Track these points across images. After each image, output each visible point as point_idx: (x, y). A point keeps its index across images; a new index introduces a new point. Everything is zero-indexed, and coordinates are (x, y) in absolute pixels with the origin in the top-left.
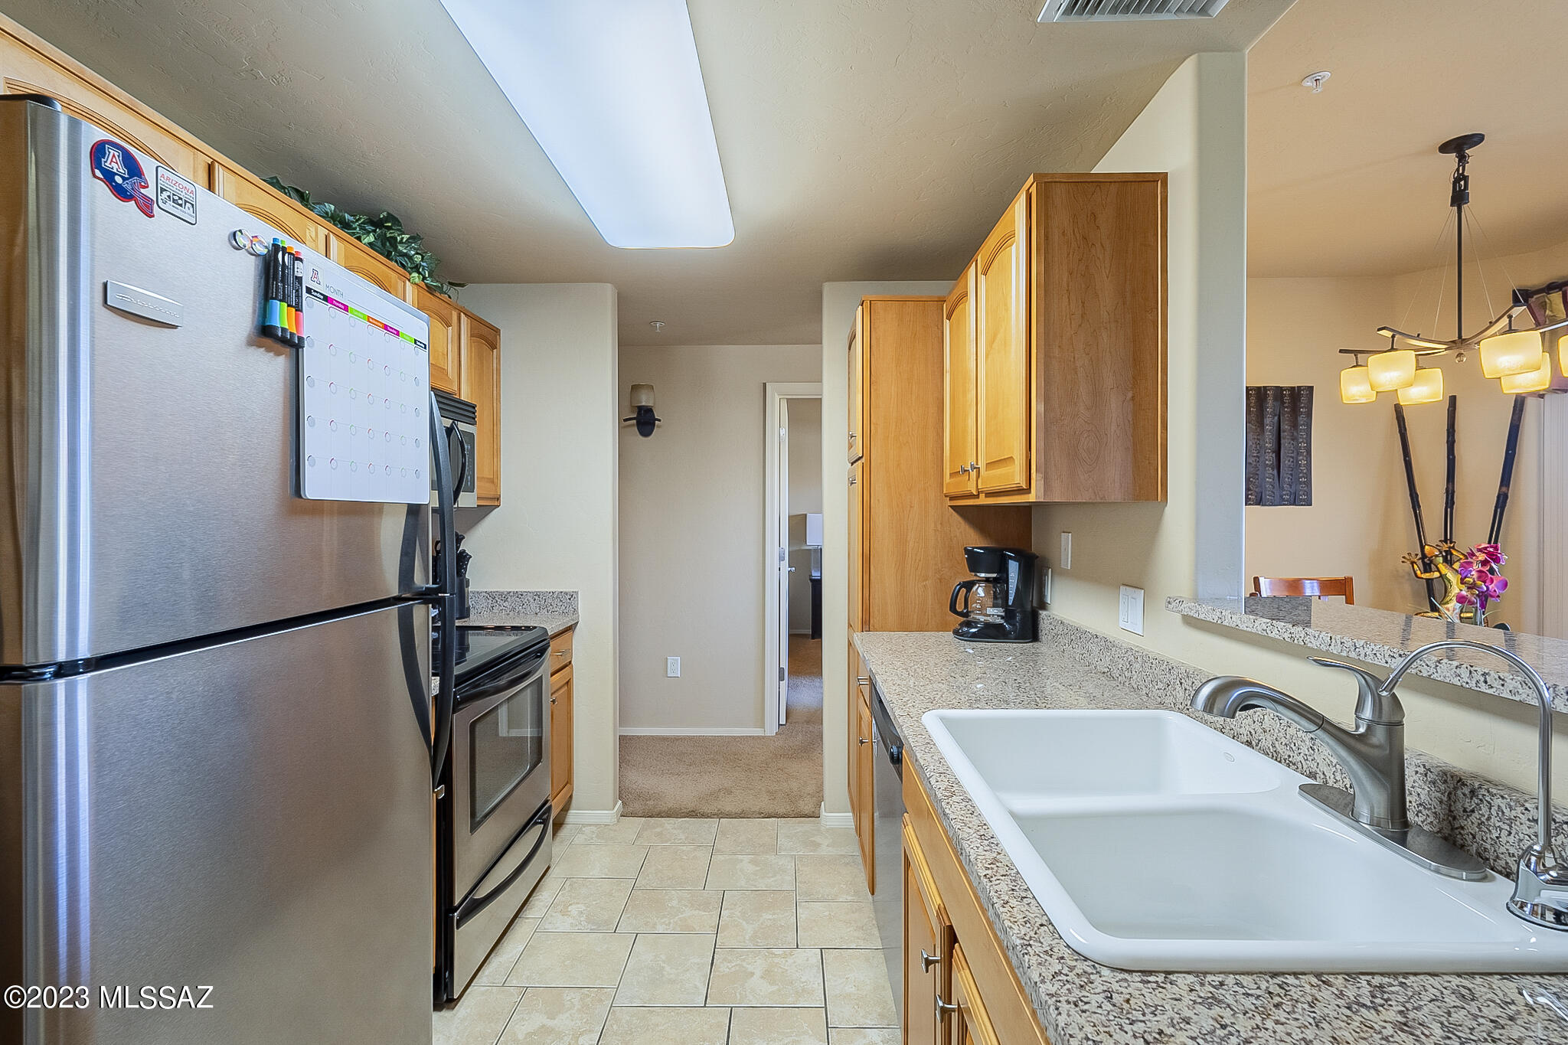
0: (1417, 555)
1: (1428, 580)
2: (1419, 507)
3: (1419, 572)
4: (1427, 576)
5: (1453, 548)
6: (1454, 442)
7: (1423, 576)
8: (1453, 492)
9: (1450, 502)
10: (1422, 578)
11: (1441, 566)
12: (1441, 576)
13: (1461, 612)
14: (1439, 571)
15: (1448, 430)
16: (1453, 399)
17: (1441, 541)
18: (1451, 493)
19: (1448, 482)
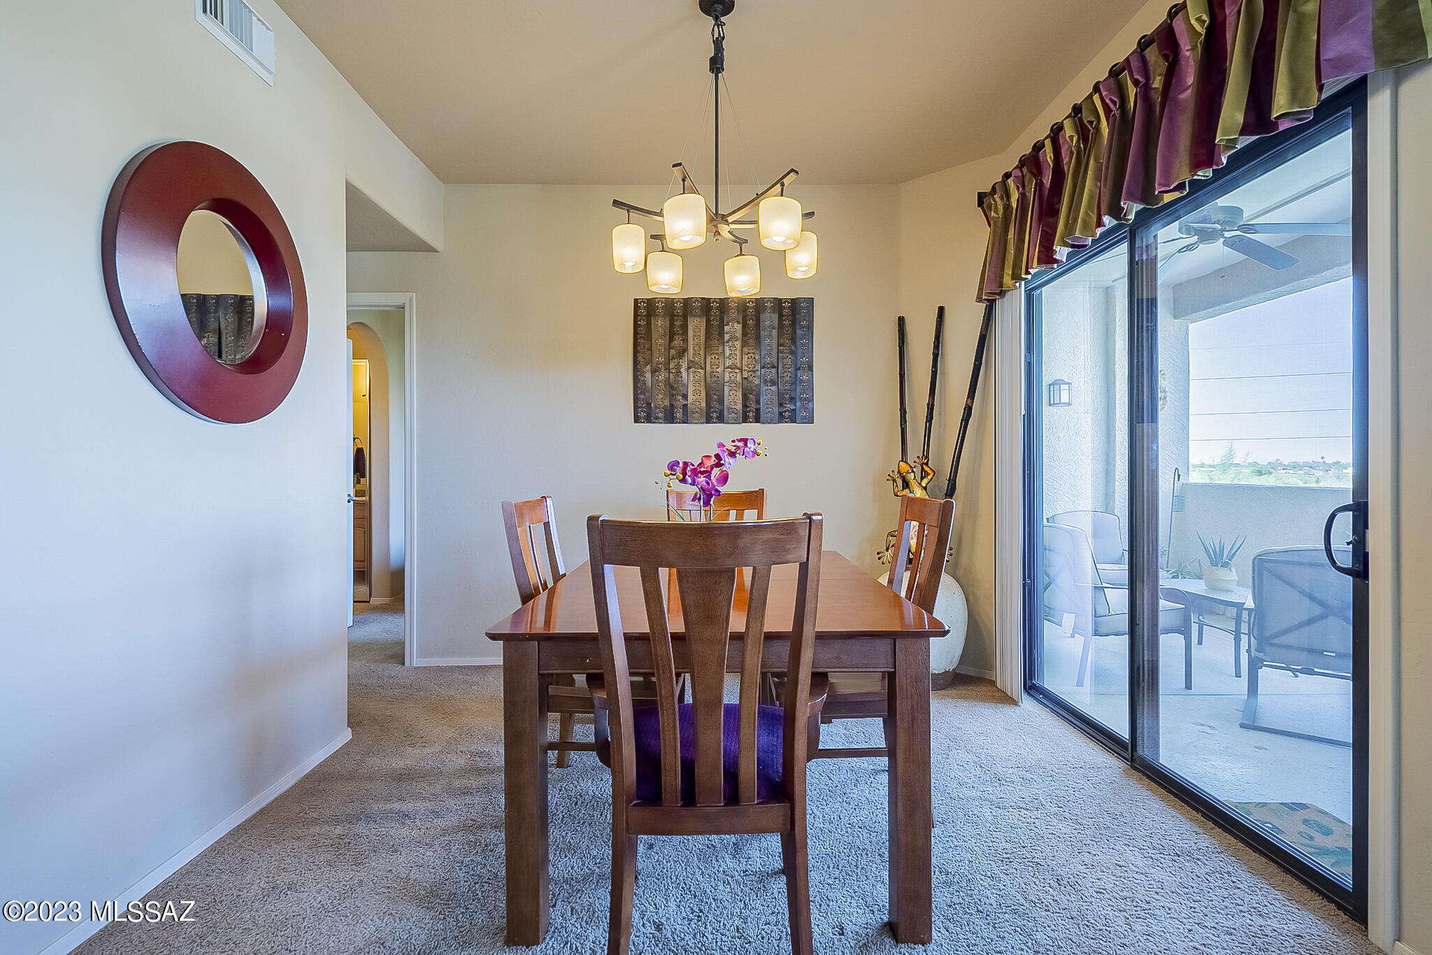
2: (906, 422)
3: (897, 490)
5: (927, 463)
6: (938, 354)
7: (899, 494)
8: (933, 406)
9: (929, 418)
11: (912, 483)
14: (909, 488)
15: (934, 343)
16: (941, 310)
17: (918, 457)
18: (931, 408)
19: (930, 396)
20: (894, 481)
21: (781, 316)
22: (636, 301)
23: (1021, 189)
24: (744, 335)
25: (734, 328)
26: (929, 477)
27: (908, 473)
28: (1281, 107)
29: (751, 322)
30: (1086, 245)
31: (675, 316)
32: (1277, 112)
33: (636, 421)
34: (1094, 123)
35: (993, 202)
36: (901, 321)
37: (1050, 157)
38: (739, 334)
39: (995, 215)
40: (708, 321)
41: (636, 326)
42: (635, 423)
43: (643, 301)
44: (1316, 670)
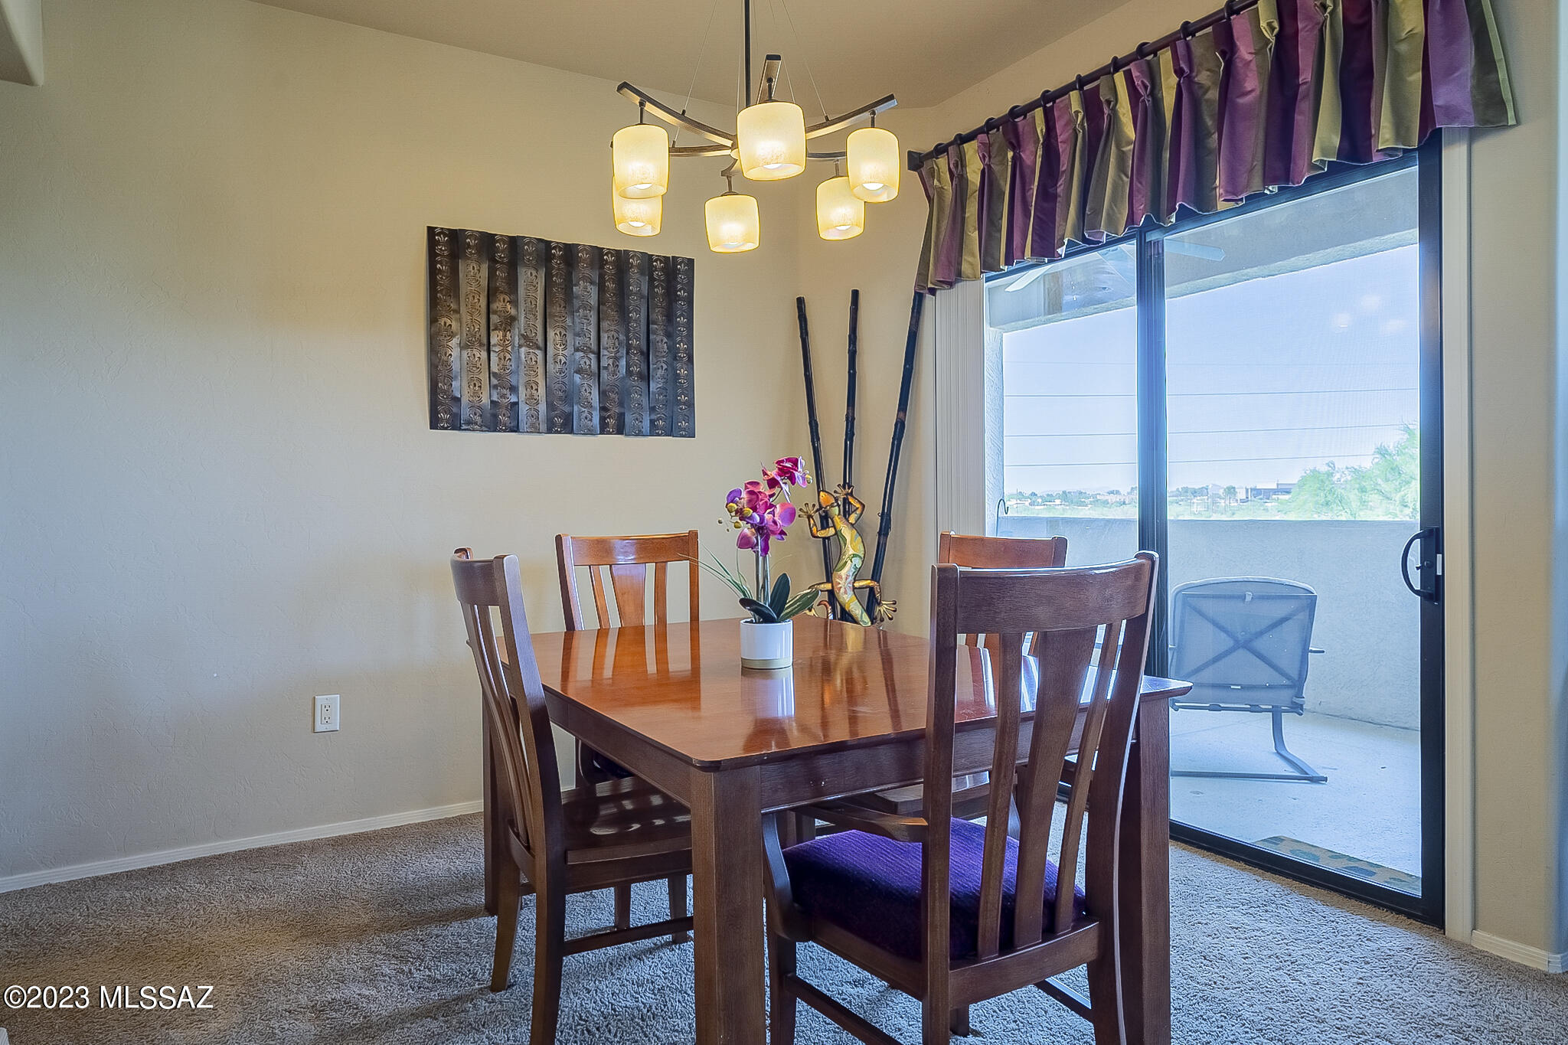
0: (814, 505)
1: (824, 539)
2: (818, 439)
3: (814, 529)
4: (822, 534)
5: (851, 494)
6: (855, 352)
7: (819, 534)
8: (853, 419)
9: (850, 435)
10: (818, 537)
11: (837, 519)
12: (836, 534)
13: (855, 580)
14: (834, 527)
15: (850, 336)
16: (855, 294)
17: (839, 485)
18: (850, 420)
19: (848, 406)
20: (810, 517)
21: (652, 280)
22: (431, 230)
23: (987, 159)
24: (601, 302)
25: (586, 291)
26: (858, 512)
27: (832, 506)
28: (1387, 140)
29: (610, 285)
30: (1101, 242)
31: (498, 262)
32: (1383, 144)
33: (434, 425)
34: (1112, 103)
35: (936, 168)
36: (800, 302)
37: (1042, 130)
38: (593, 300)
39: (938, 184)
40: (548, 276)
41: (433, 272)
42: (431, 429)
43: (443, 232)
44: (1222, 705)
